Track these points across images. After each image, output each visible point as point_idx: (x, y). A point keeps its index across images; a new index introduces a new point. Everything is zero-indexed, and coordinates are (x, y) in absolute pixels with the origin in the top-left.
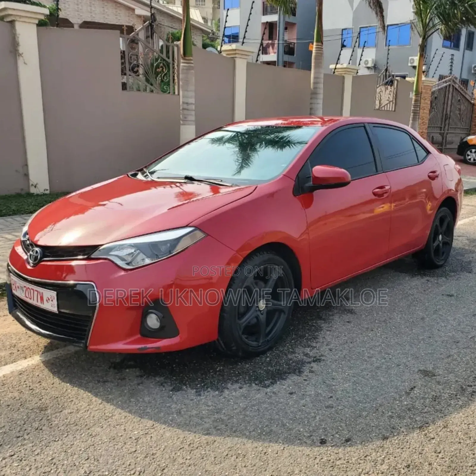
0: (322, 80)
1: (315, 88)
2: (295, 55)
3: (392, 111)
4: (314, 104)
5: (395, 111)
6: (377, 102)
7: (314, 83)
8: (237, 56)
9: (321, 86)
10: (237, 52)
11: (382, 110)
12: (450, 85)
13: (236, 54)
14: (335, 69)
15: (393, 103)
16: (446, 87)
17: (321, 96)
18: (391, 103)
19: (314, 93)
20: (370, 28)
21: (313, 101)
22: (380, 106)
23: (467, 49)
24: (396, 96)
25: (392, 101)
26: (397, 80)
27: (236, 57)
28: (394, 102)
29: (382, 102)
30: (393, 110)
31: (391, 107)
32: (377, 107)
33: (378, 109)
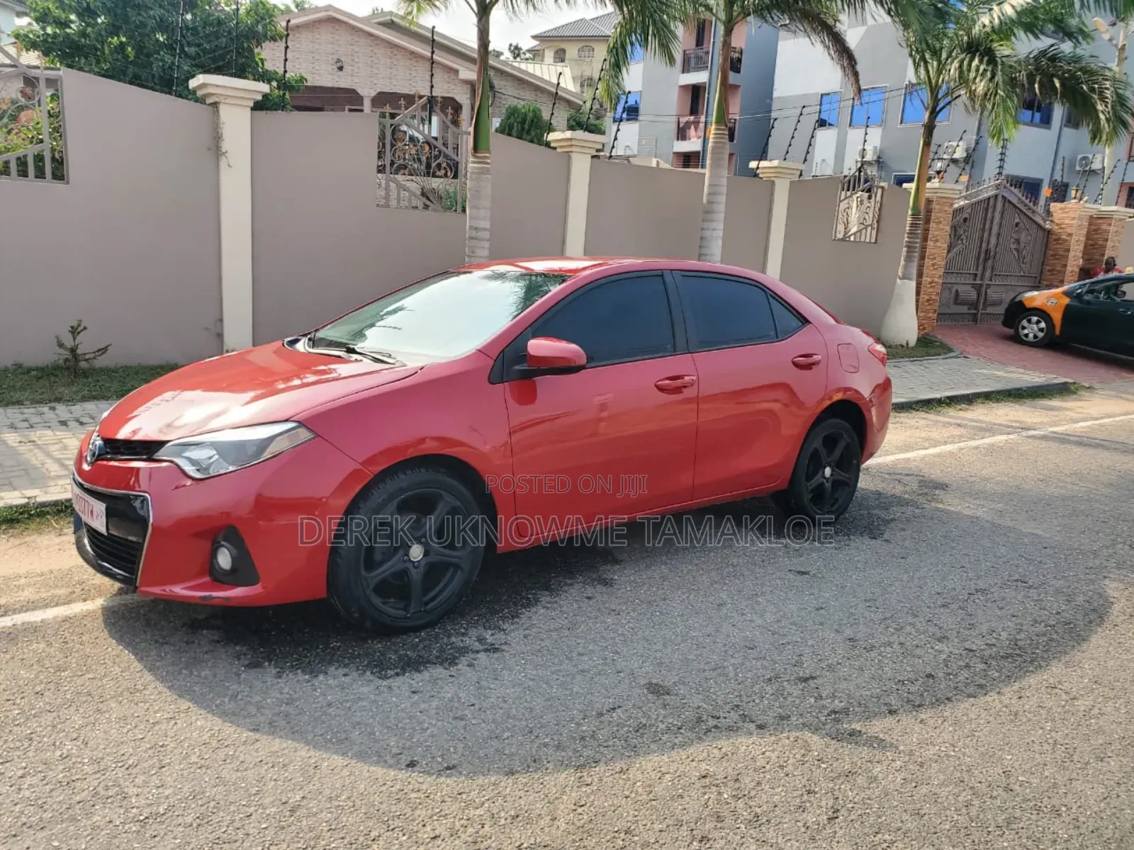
0: (724, 190)
1: (709, 202)
2: (735, 142)
3: (870, 242)
4: (708, 229)
5: (876, 242)
6: (841, 228)
7: (710, 194)
8: (574, 149)
9: (723, 199)
10: (574, 143)
11: (849, 241)
12: (996, 196)
13: (571, 146)
14: (758, 168)
15: (873, 229)
16: (989, 198)
17: (721, 216)
18: (869, 228)
19: (708, 212)
20: (873, 92)
21: (706, 225)
22: (846, 233)
23: (1066, 126)
24: (879, 216)
25: (871, 225)
26: (882, 188)
27: (571, 152)
28: (876, 226)
29: (850, 226)
30: (873, 241)
31: (869, 235)
32: (840, 236)
33: (843, 240)
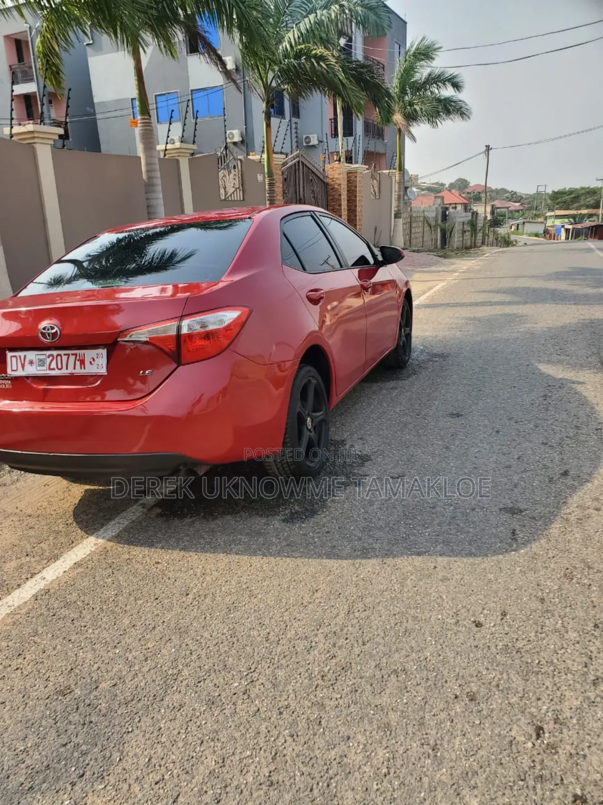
0: (158, 167)
1: (150, 178)
2: (71, 140)
3: (240, 200)
4: (153, 199)
5: (243, 200)
6: (222, 191)
8: (36, 140)
9: (158, 174)
10: (36, 135)
11: (229, 200)
12: (299, 162)
13: (34, 138)
14: (166, 150)
15: (240, 190)
16: (295, 164)
17: (159, 188)
18: (238, 190)
19: (149, 186)
20: (170, 97)
21: (150, 195)
22: (226, 194)
23: (293, 117)
24: (242, 180)
25: (239, 188)
26: (241, 160)
27: (34, 143)
28: (241, 188)
29: (228, 189)
30: (242, 199)
31: (238, 196)
32: (223, 198)
33: (225, 200)
